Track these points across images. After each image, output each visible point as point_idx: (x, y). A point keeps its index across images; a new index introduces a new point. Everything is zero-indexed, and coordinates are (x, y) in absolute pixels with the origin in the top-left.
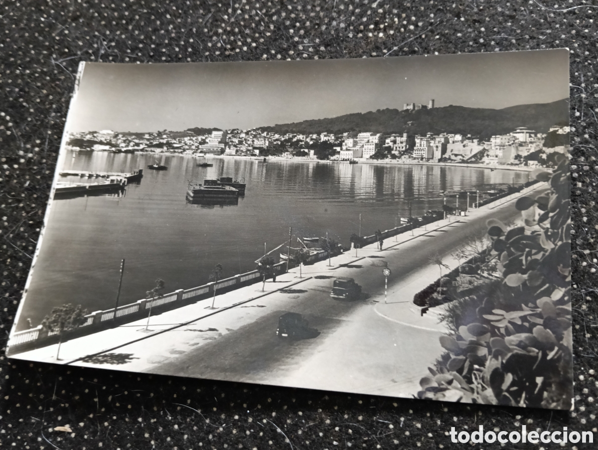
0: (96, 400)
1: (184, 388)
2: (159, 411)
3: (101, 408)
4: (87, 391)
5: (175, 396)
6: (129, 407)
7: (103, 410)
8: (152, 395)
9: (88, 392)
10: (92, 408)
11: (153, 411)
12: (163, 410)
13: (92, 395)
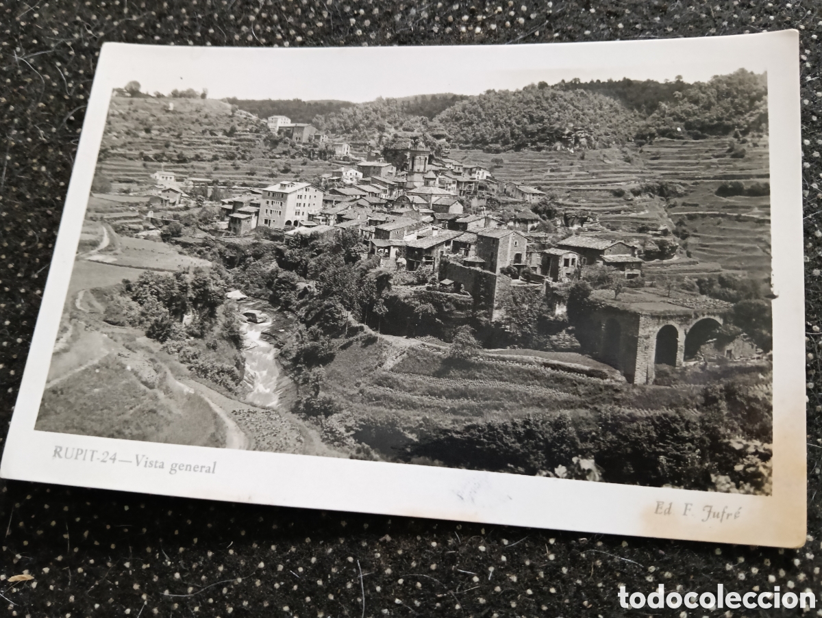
0: (66, 536)
1: (189, 522)
2: (154, 553)
3: (72, 548)
4: (53, 523)
5: (176, 532)
6: (113, 546)
7: (76, 550)
8: (145, 530)
9: (55, 526)
10: (60, 547)
11: (146, 553)
12: (160, 552)
13: (60, 529)
